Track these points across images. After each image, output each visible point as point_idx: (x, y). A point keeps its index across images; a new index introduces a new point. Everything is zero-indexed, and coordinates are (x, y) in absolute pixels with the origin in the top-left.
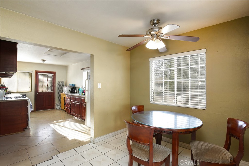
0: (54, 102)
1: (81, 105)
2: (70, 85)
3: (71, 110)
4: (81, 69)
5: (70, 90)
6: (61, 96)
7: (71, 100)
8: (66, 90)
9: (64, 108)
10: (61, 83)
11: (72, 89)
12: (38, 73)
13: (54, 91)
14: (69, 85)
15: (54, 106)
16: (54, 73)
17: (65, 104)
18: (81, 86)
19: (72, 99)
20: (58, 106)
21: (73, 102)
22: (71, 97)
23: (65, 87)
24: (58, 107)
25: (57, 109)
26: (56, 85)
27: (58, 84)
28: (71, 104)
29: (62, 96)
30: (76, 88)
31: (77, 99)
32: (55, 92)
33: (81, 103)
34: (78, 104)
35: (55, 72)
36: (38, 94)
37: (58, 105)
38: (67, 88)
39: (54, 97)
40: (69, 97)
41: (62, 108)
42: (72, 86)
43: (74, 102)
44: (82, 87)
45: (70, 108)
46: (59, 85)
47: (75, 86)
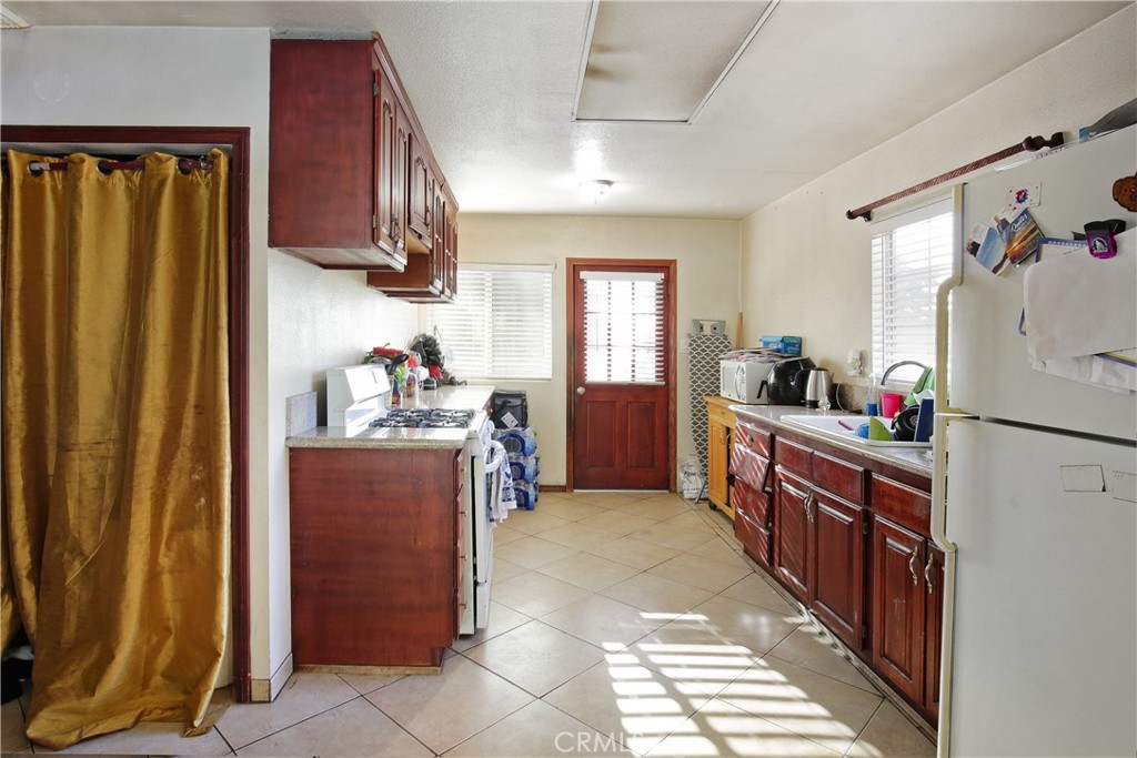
0: (672, 452)
1: (867, 540)
2: (766, 344)
3: (771, 537)
4: (851, 215)
5: (764, 383)
6: (710, 416)
7: (771, 467)
8: (739, 376)
9: (728, 504)
10: (707, 331)
11: (782, 373)
12: (583, 275)
13: (668, 383)
14: (761, 345)
15: (669, 475)
16: (666, 268)
17: (731, 479)
18: (851, 356)
19: (778, 456)
20: (693, 478)
21: (789, 481)
22: (772, 437)
23: (729, 359)
24: (690, 485)
25: (686, 495)
26: (682, 344)
27: (690, 336)
28: (771, 495)
29: (716, 420)
30: (809, 365)
31: (825, 468)
32: (672, 386)
33: (867, 517)
34: (831, 519)
35: (674, 261)
36: (581, 396)
37: (693, 470)
38: (743, 365)
39: (671, 419)
40: (762, 437)
41: (716, 501)
42: (778, 351)
43: (797, 485)
44: (863, 360)
45: (767, 528)
46: (696, 342)
47: (799, 354)
